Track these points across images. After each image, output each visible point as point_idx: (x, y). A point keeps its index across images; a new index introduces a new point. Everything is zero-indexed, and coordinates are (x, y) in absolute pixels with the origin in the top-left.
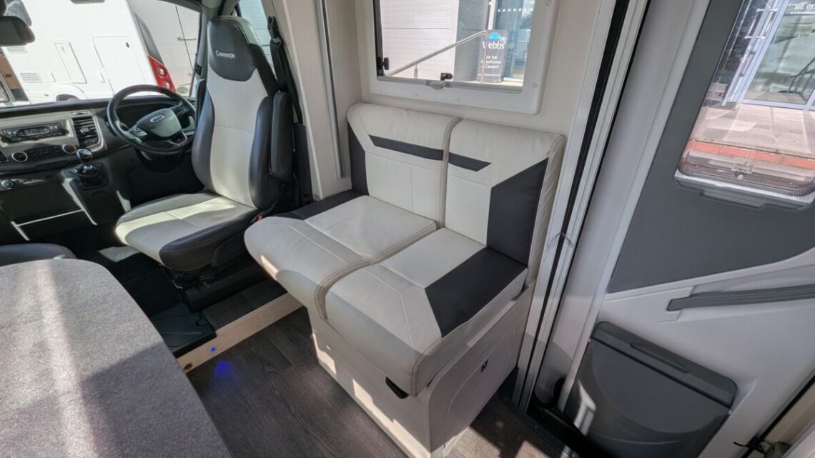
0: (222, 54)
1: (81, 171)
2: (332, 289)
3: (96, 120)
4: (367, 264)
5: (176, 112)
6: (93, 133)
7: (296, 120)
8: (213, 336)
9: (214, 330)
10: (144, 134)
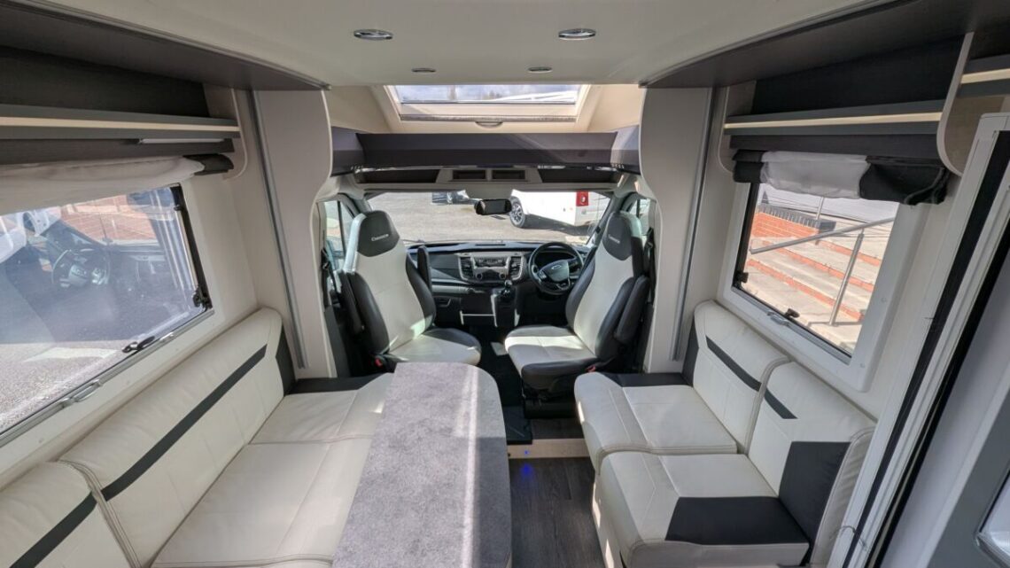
0: (612, 238)
1: (503, 292)
2: (610, 456)
3: (522, 259)
4: (649, 451)
5: (570, 264)
6: (518, 267)
7: (649, 300)
8: (529, 442)
9: (532, 439)
10: (544, 276)
